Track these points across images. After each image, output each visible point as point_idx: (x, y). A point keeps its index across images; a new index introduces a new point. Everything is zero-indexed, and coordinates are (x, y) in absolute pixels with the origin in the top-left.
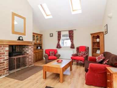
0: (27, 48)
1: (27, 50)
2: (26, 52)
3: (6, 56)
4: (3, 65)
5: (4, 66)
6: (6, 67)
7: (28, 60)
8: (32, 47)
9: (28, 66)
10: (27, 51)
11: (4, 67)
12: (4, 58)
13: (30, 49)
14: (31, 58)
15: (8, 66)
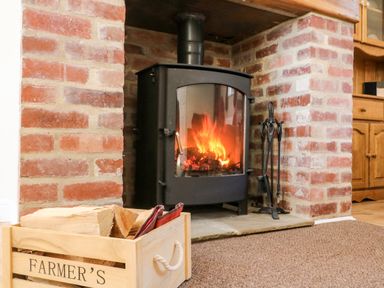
0: (294, 51)
1: (296, 63)
2: (287, 88)
3: (101, 57)
4: (70, 144)
5: (74, 156)
6: (96, 176)
7: (305, 161)
8: (338, 35)
9: (306, 218)
10: (294, 72)
11: (81, 168)
12: (82, 76)
13: (324, 54)
14: (331, 147)
15: (114, 164)
